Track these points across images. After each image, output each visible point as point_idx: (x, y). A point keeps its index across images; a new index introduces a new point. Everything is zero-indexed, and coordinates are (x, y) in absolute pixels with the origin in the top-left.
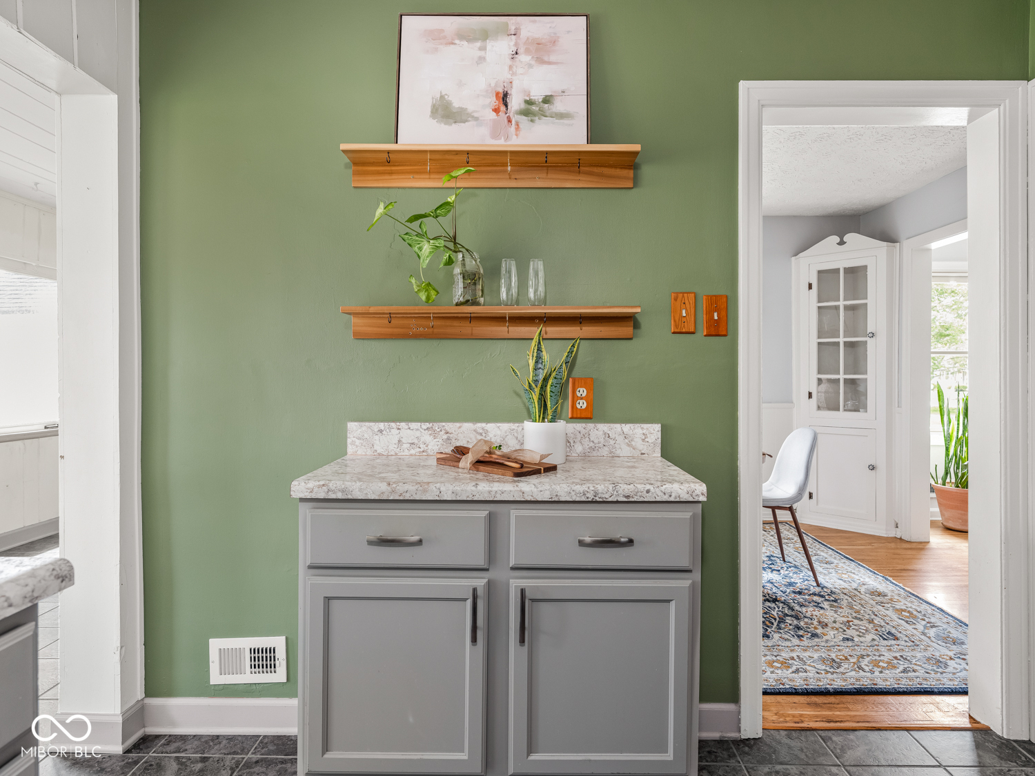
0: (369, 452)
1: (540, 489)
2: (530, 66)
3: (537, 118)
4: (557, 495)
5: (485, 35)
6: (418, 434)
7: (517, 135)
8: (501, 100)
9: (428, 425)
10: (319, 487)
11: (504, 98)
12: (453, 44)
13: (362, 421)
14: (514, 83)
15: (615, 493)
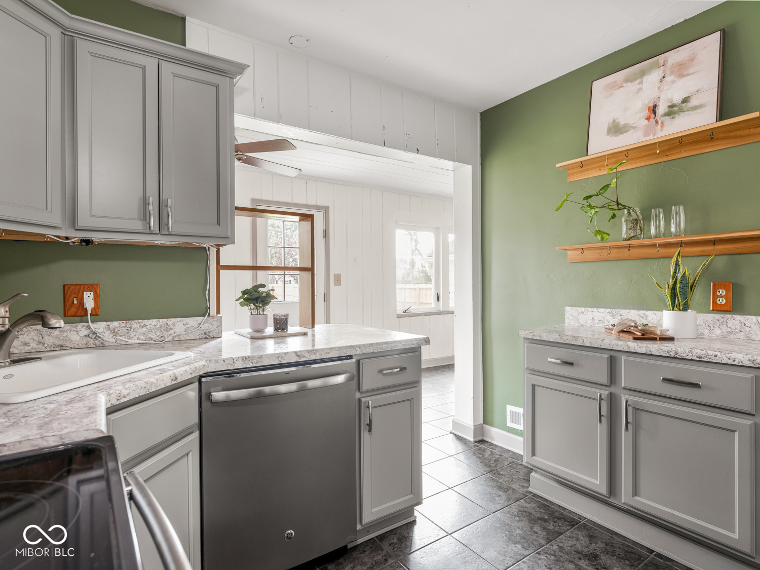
0: (577, 324)
1: (640, 346)
2: (673, 82)
3: (677, 115)
4: (650, 351)
5: (643, 74)
6: (603, 315)
7: (661, 130)
8: (652, 111)
9: (609, 310)
10: (530, 333)
11: (654, 109)
12: (622, 87)
13: (572, 306)
14: (661, 97)
15: (690, 354)
